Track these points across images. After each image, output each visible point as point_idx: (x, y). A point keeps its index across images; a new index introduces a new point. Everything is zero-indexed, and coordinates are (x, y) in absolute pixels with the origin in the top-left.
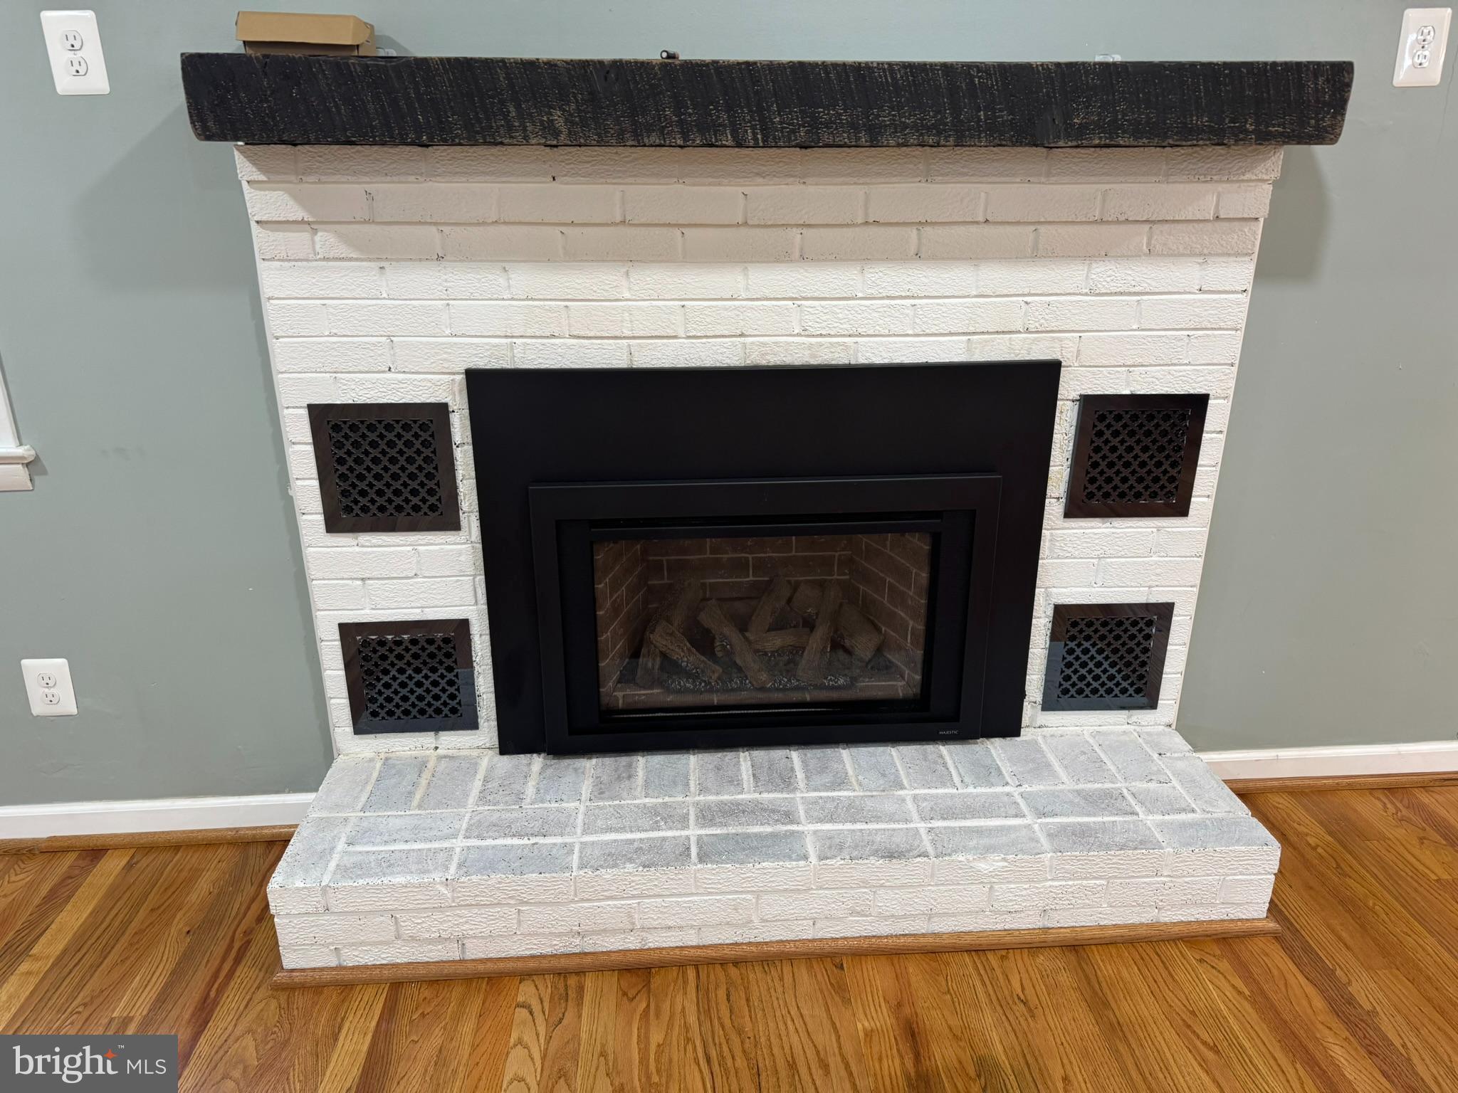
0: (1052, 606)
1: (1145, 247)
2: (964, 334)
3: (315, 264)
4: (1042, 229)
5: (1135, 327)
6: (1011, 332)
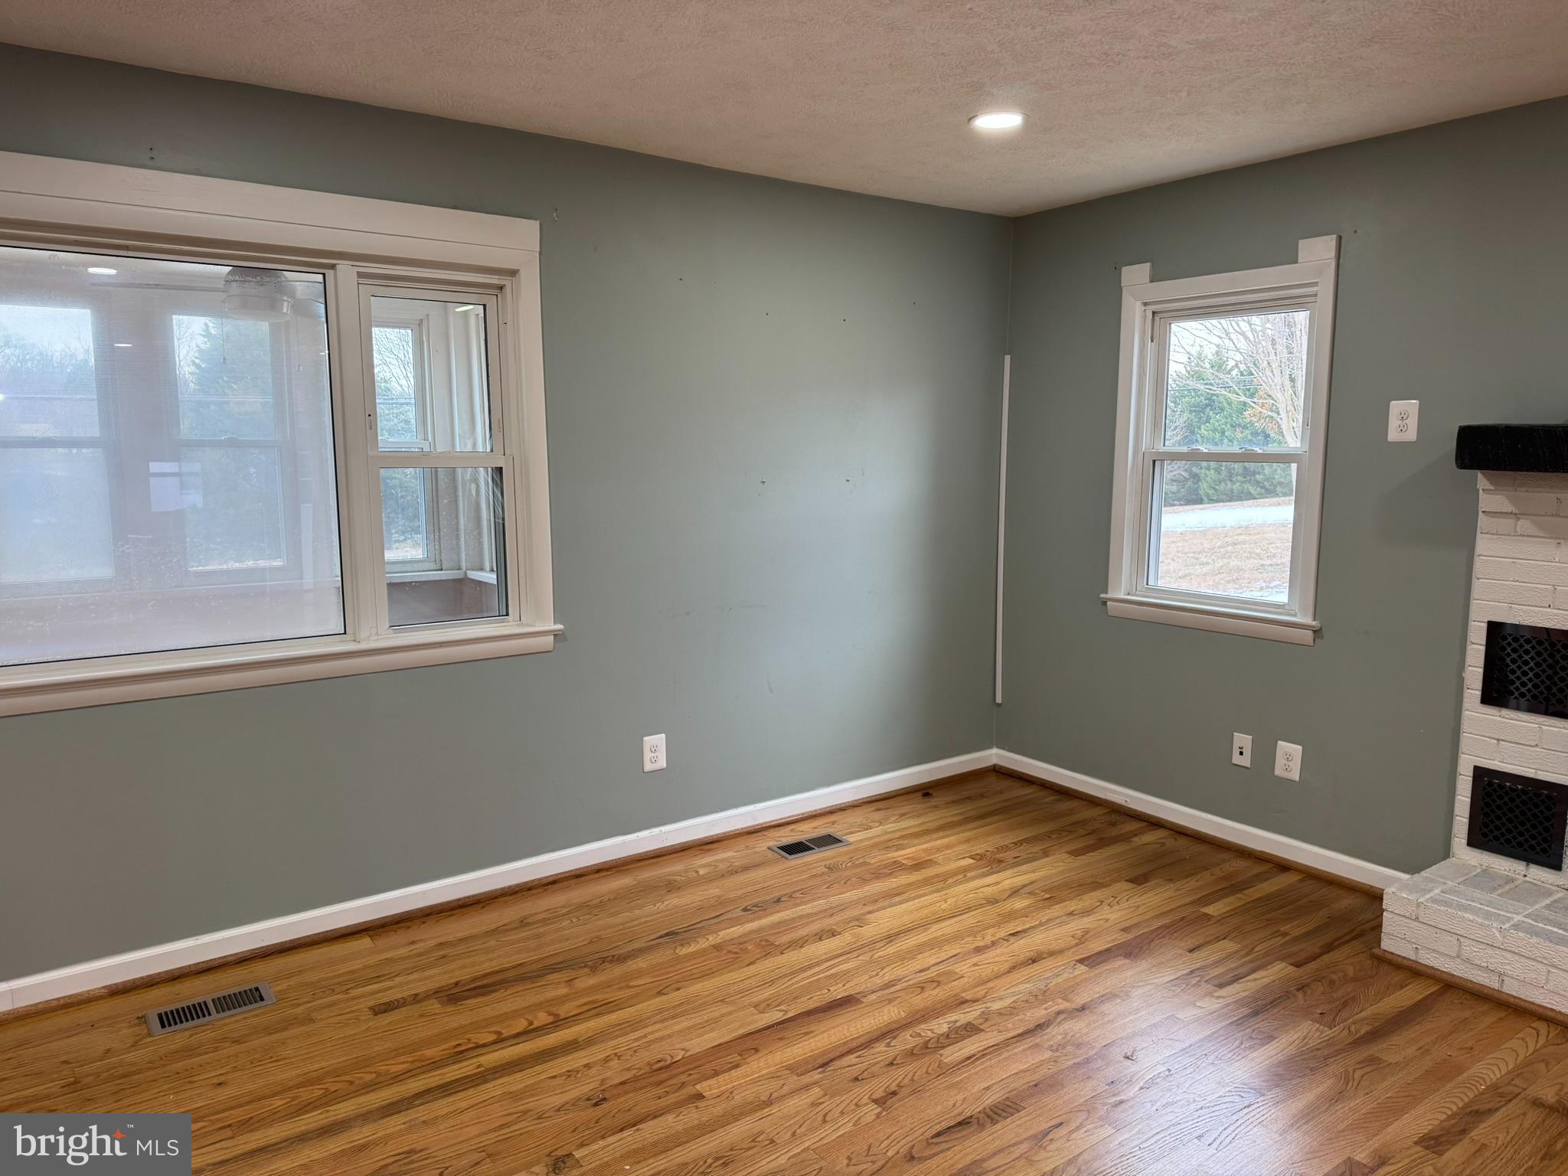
3: (1514, 538)
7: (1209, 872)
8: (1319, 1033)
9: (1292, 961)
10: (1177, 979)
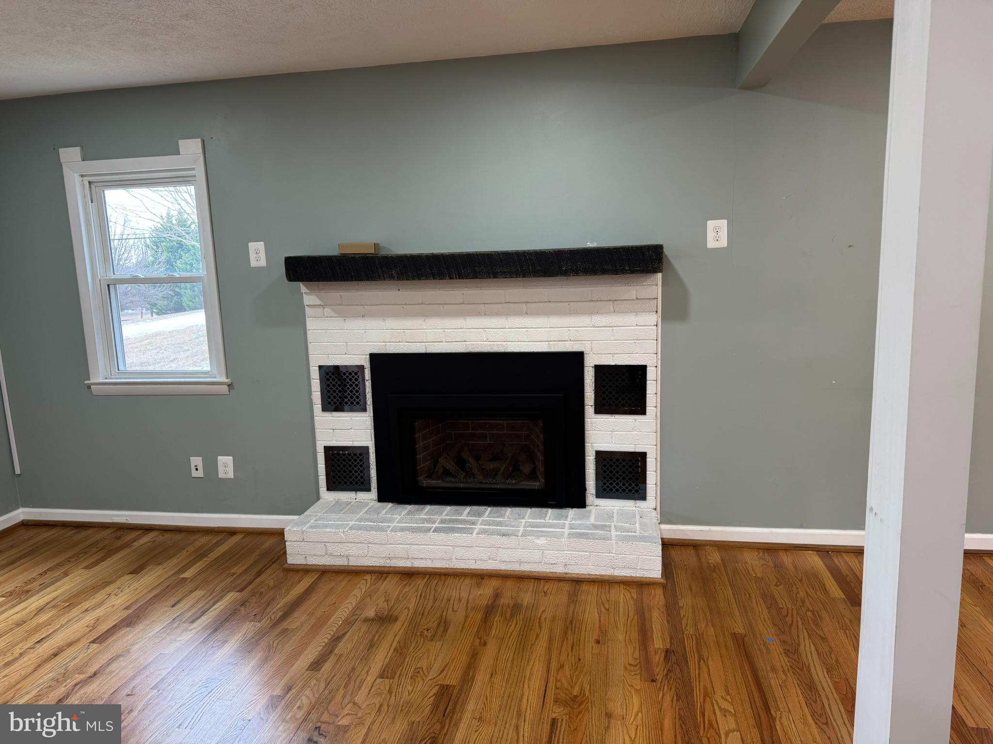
0: (595, 451)
1: (612, 309)
2: (547, 341)
3: (323, 318)
4: (571, 304)
5: (613, 339)
6: (564, 341)
7: (185, 550)
8: (253, 628)
9: (237, 590)
10: (163, 628)
